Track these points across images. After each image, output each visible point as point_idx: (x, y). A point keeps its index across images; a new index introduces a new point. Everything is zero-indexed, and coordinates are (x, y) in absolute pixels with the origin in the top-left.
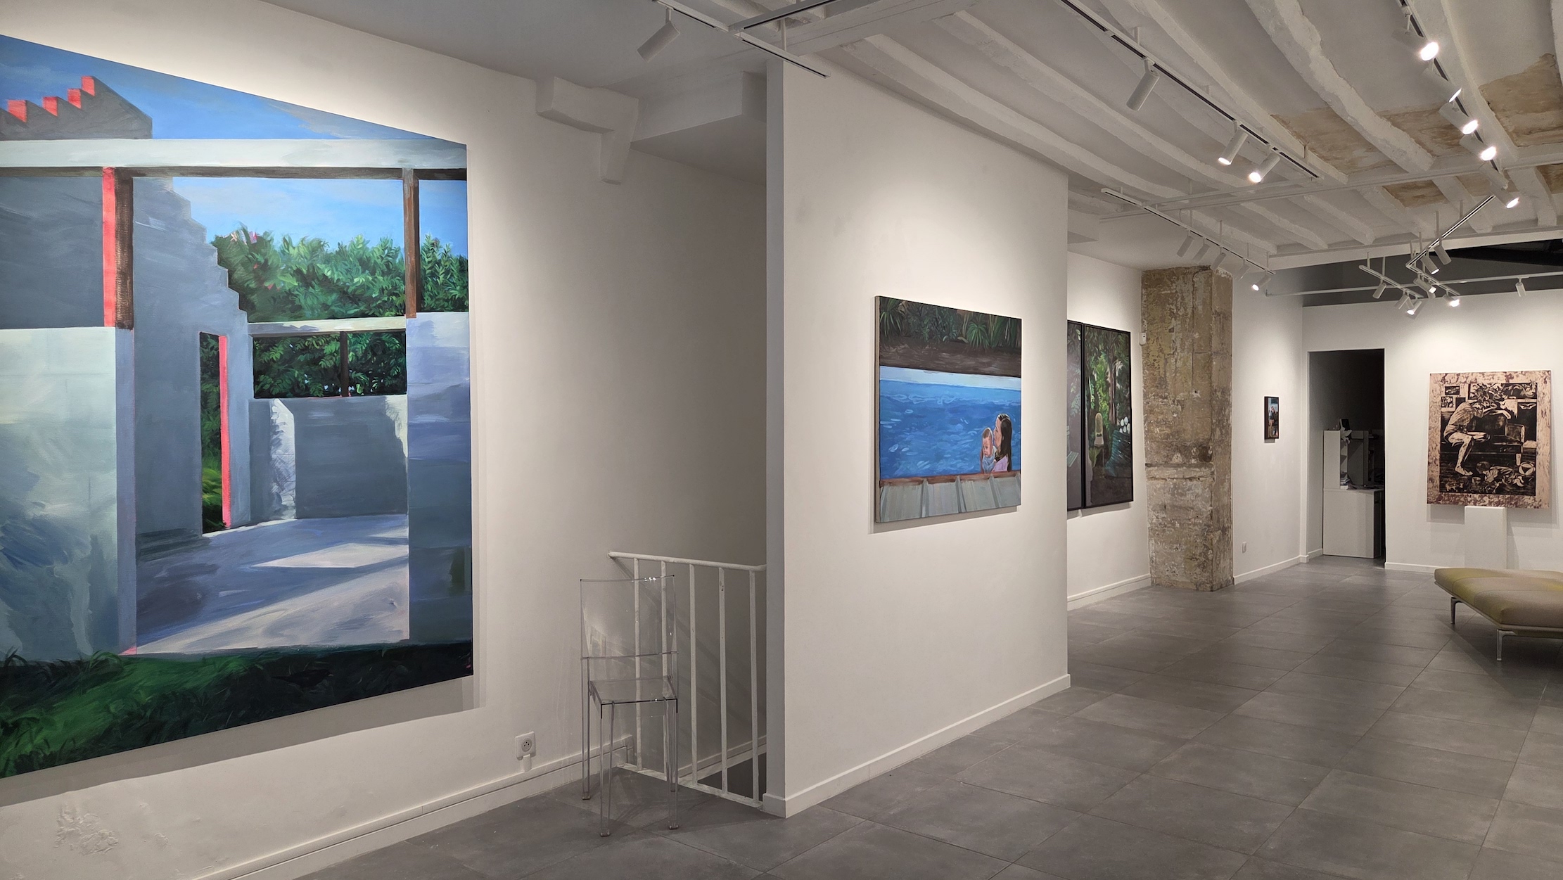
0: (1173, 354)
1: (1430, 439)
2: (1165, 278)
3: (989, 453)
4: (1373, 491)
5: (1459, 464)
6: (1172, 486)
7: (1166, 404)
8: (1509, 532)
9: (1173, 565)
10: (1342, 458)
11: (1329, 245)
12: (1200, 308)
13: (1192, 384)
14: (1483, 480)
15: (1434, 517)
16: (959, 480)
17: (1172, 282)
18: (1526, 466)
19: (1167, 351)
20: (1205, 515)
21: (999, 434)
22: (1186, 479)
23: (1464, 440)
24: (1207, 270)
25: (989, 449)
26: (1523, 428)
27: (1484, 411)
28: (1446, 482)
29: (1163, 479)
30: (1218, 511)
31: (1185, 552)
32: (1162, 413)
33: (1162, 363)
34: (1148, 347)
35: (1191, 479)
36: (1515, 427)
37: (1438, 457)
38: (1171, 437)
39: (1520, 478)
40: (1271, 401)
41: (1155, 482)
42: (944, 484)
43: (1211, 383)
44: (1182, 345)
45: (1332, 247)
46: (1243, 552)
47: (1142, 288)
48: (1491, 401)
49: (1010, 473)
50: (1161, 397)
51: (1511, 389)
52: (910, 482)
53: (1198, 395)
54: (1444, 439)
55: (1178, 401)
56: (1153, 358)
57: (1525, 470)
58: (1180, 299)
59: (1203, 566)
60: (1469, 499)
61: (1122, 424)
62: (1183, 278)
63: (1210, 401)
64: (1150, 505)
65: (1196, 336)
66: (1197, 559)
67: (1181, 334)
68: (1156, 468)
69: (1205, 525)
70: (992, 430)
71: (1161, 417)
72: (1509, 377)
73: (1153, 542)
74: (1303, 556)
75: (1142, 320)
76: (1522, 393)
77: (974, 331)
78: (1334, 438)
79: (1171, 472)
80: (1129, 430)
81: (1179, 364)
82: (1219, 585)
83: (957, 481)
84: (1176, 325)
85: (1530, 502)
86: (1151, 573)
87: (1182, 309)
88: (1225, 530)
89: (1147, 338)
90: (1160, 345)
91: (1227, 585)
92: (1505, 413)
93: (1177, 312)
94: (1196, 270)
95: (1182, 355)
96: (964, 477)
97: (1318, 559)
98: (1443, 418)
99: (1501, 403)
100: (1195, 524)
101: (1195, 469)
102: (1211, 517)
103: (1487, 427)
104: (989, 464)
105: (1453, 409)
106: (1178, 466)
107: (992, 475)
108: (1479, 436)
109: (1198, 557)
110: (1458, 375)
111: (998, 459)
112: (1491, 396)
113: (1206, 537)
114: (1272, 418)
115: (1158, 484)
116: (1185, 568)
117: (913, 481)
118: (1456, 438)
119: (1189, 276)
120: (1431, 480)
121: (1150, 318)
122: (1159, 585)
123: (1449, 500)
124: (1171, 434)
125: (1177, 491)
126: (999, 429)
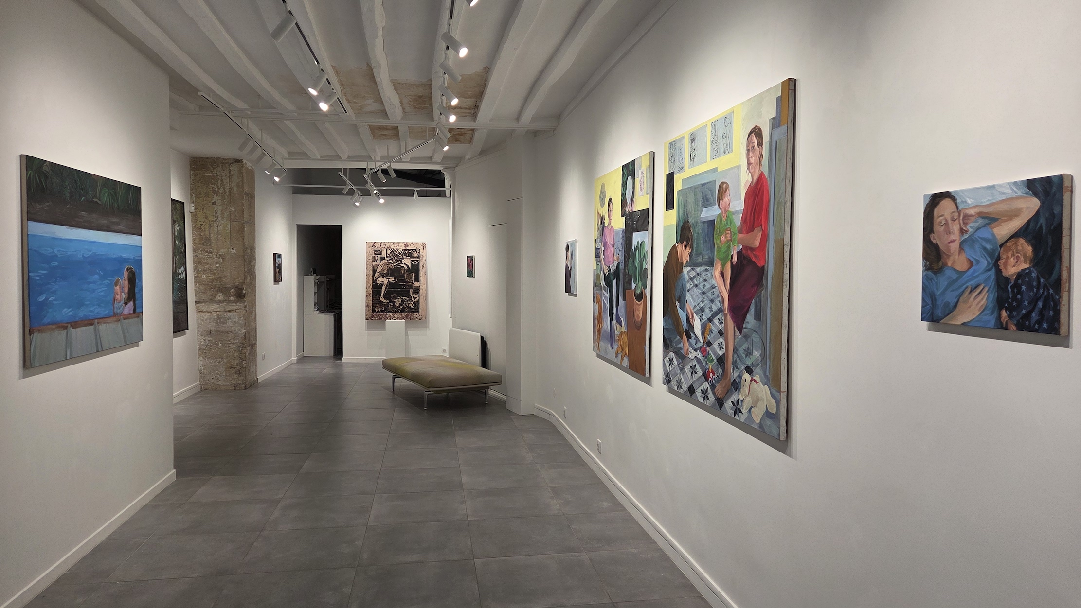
0: (216, 221)
1: (367, 281)
2: (208, 164)
3: (119, 299)
4: (333, 314)
5: (382, 296)
6: (216, 317)
7: (211, 257)
8: (407, 334)
9: (217, 374)
10: (315, 293)
11: (321, 156)
12: (235, 189)
13: (230, 243)
14: (394, 305)
15: (369, 328)
16: (97, 324)
17: (214, 168)
18: (415, 296)
19: (211, 218)
20: (241, 336)
21: (126, 283)
22: (226, 311)
23: (384, 282)
24: (239, 162)
25: (119, 295)
26: (413, 275)
27: (394, 265)
28: (376, 307)
29: (208, 312)
30: (248, 333)
31: (226, 363)
32: (208, 264)
33: (207, 226)
34: (196, 215)
35: (229, 311)
36: (409, 275)
37: (371, 292)
38: (215, 281)
39: (412, 303)
40: (276, 256)
41: (203, 314)
42: (84, 328)
43: (244, 243)
44: (223, 215)
45: (323, 158)
46: (263, 360)
47: (191, 169)
48: (397, 259)
49: (134, 315)
50: (207, 252)
51: (408, 253)
52: (57, 328)
53: (235, 251)
54: (374, 281)
55: (220, 255)
56: (200, 223)
57: (415, 298)
58: (220, 181)
59: (239, 373)
60: (387, 316)
61: (180, 272)
62: (222, 166)
63: (244, 256)
64: (199, 331)
65: (233, 209)
66: (235, 368)
67: (221, 207)
68: (203, 304)
69: (240, 343)
70: (121, 279)
71: (207, 266)
72: (406, 245)
73: (202, 359)
74: (294, 358)
75: (191, 194)
76: (413, 255)
77: (106, 194)
78: (311, 280)
79: (215, 306)
80: (184, 276)
81: (220, 228)
82: (250, 384)
83: (95, 325)
84: (218, 200)
85: (417, 316)
86: (200, 381)
87: (222, 189)
88: (253, 346)
89: (195, 208)
90: (205, 214)
91: (254, 384)
92: (405, 266)
93: (218, 190)
94: (232, 162)
95: (222, 222)
96: (101, 320)
97: (302, 359)
98: (373, 268)
99: (403, 260)
100: (233, 343)
101: (232, 304)
102: (245, 337)
103: (396, 274)
104: (120, 308)
105: (378, 264)
106: (220, 302)
107: (122, 317)
108: (392, 279)
109: (235, 367)
110: (381, 243)
111: (126, 304)
112: (398, 256)
113: (241, 352)
114: (278, 268)
115: (205, 316)
116: (226, 375)
117: (58, 327)
118: (380, 280)
119: (227, 165)
120: (367, 306)
121: (197, 193)
122: (205, 390)
123: (377, 317)
124: (215, 279)
125: (220, 320)
126: (126, 278)
